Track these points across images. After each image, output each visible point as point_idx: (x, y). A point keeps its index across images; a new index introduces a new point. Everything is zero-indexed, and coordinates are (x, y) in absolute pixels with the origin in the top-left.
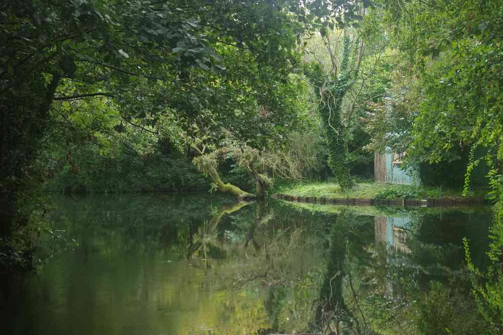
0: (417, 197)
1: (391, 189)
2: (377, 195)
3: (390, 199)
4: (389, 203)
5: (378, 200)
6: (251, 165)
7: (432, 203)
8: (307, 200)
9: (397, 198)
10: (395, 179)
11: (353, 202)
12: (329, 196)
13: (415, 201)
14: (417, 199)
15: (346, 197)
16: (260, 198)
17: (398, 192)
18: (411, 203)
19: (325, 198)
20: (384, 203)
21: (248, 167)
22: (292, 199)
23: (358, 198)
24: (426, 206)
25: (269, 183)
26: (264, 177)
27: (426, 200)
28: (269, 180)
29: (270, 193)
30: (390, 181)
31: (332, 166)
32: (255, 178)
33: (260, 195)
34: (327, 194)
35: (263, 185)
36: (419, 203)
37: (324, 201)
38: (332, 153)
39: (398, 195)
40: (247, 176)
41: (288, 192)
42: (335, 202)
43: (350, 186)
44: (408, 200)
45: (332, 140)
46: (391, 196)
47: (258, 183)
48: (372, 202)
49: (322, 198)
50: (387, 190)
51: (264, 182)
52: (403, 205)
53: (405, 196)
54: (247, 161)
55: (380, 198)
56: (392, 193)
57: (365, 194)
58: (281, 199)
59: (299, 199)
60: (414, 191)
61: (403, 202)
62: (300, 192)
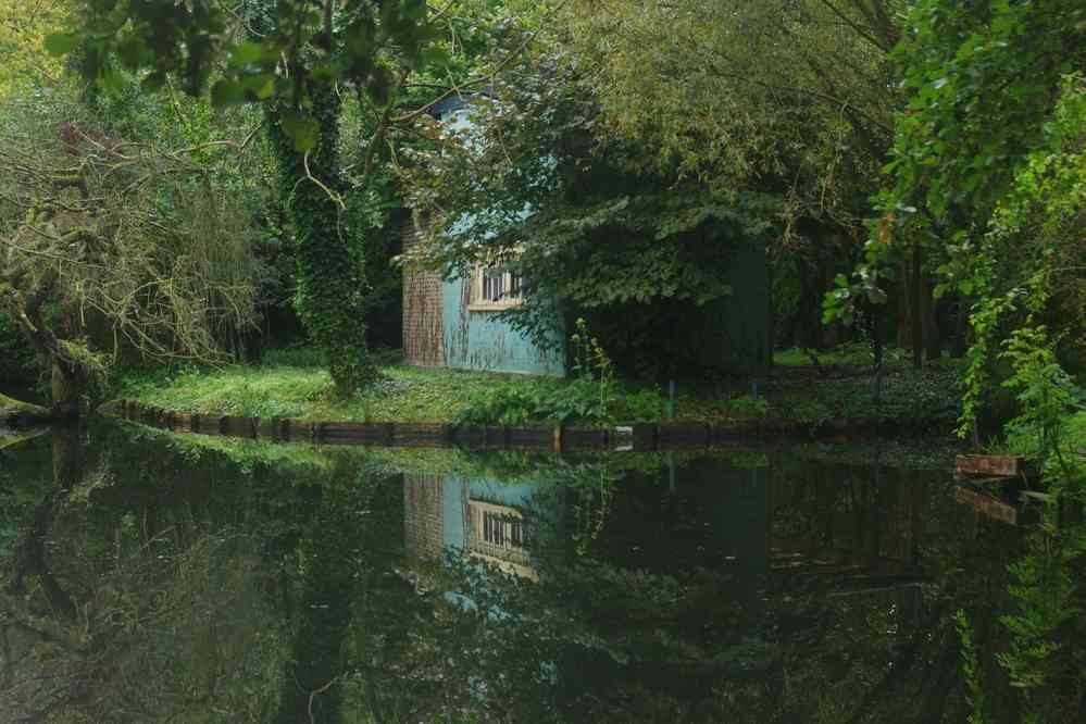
0: (605, 419)
1: (513, 391)
2: (470, 412)
3: (510, 424)
4: (509, 437)
5: (472, 429)
6: (33, 312)
7: (651, 437)
8: (225, 426)
9: (532, 422)
10: (475, 357)
11: (386, 434)
12: (301, 413)
13: (596, 432)
14: (605, 426)
15: (361, 419)
16: (66, 419)
17: (536, 400)
18: (583, 438)
19: (287, 423)
20: (491, 437)
21: (24, 316)
22: (172, 421)
23: (400, 420)
24: (629, 448)
25: (94, 371)
26: (77, 349)
27: (630, 429)
28: (95, 360)
29: (96, 401)
30: (455, 361)
31: (309, 315)
32: (49, 352)
33: (66, 408)
34: (292, 408)
35: (75, 375)
36: (609, 439)
37: (283, 430)
38: (308, 273)
39: (538, 410)
40: (21, 345)
41: (155, 398)
42: (323, 433)
43: (368, 378)
44: (573, 429)
45: (310, 230)
46: (515, 416)
47: (56, 369)
48: (450, 436)
49: (276, 419)
50: (501, 395)
51: (79, 366)
52: (557, 444)
53: (562, 415)
54: (17, 294)
55: (478, 421)
56: (516, 403)
57: (421, 407)
58: (132, 418)
59: (197, 424)
60: (594, 397)
61: (557, 434)
62: (194, 397)
